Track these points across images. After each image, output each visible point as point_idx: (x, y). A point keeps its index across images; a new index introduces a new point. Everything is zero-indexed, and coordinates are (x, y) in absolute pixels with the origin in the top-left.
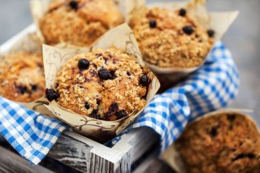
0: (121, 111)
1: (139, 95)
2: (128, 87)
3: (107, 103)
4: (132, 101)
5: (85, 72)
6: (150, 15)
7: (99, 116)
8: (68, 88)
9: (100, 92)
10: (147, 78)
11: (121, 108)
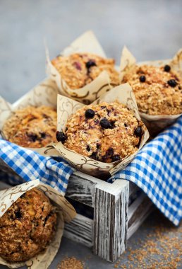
0: (116, 156)
1: (133, 143)
2: (124, 136)
3: (105, 147)
4: (126, 148)
5: (90, 120)
6: (140, 72)
7: (98, 158)
8: (75, 132)
9: (100, 138)
10: (141, 130)
11: (116, 153)
